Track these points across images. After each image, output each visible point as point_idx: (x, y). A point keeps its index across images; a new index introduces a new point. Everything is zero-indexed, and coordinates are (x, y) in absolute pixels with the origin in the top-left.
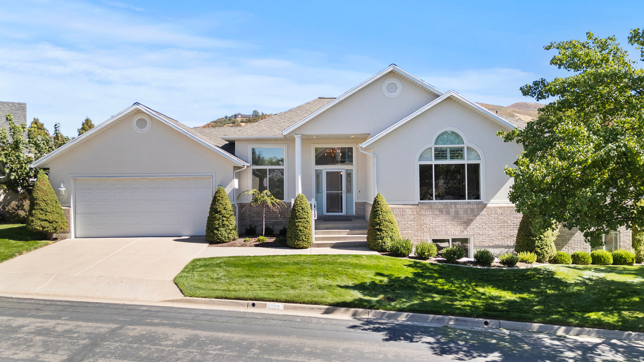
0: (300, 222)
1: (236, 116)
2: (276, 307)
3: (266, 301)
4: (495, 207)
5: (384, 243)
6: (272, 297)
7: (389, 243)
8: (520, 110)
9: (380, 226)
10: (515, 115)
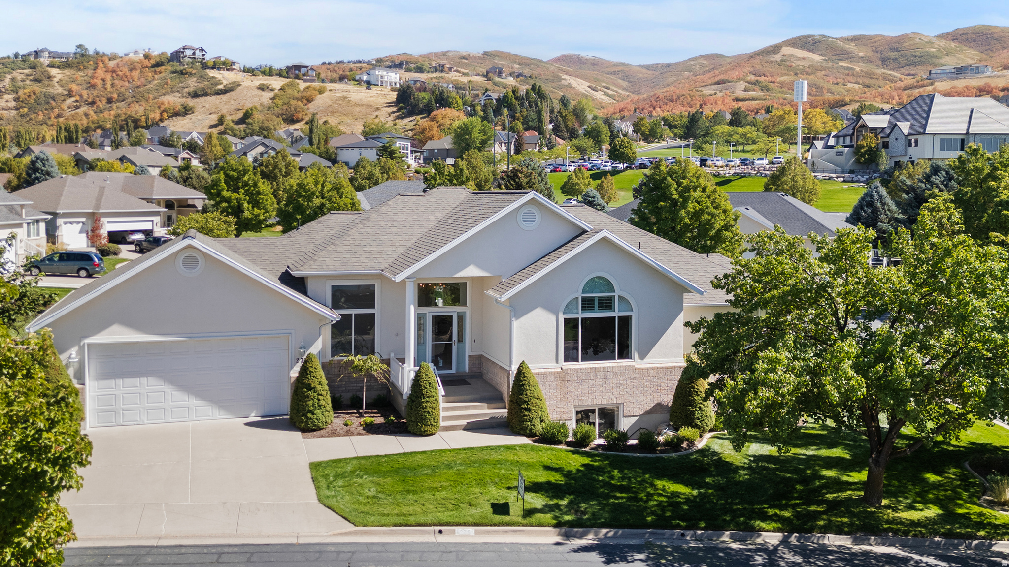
0: (427, 401)
1: (37, 54)
2: (467, 533)
3: (452, 525)
4: (647, 369)
5: (534, 425)
6: (457, 520)
7: (539, 427)
8: (569, 67)
9: (528, 404)
10: (563, 77)
